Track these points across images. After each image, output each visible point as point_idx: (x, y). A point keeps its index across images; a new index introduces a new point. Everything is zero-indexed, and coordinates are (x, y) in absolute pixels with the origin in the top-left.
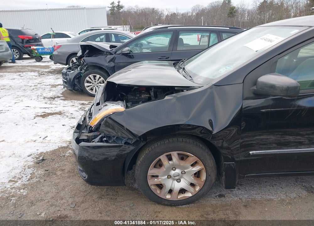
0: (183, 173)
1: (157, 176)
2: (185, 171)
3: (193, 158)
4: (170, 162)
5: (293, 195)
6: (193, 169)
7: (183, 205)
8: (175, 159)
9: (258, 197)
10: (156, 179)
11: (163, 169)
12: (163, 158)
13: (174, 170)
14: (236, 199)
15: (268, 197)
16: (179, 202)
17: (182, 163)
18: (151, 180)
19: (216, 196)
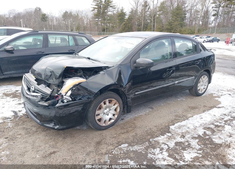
0: (110, 110)
1: (99, 114)
2: (111, 109)
3: (114, 101)
4: (105, 105)
5: (148, 111)
6: (115, 107)
7: (110, 127)
8: (107, 103)
9: (136, 116)
10: (99, 116)
11: (102, 110)
12: (102, 104)
13: (106, 109)
14: (129, 119)
15: (140, 114)
16: (109, 126)
17: (110, 105)
18: (97, 117)
19: (121, 120)
